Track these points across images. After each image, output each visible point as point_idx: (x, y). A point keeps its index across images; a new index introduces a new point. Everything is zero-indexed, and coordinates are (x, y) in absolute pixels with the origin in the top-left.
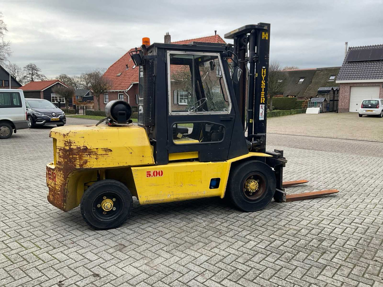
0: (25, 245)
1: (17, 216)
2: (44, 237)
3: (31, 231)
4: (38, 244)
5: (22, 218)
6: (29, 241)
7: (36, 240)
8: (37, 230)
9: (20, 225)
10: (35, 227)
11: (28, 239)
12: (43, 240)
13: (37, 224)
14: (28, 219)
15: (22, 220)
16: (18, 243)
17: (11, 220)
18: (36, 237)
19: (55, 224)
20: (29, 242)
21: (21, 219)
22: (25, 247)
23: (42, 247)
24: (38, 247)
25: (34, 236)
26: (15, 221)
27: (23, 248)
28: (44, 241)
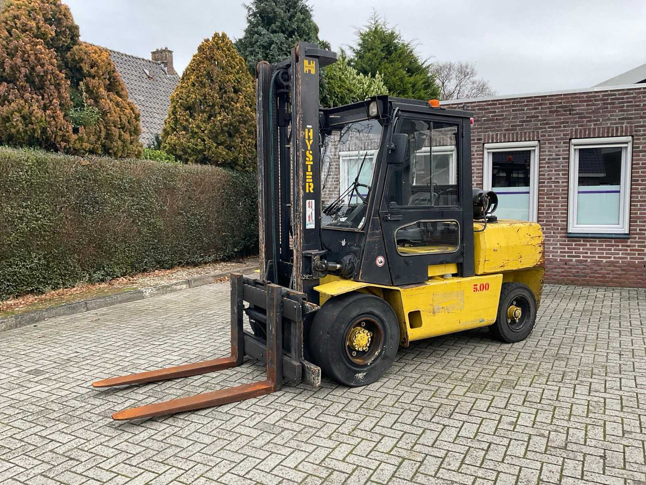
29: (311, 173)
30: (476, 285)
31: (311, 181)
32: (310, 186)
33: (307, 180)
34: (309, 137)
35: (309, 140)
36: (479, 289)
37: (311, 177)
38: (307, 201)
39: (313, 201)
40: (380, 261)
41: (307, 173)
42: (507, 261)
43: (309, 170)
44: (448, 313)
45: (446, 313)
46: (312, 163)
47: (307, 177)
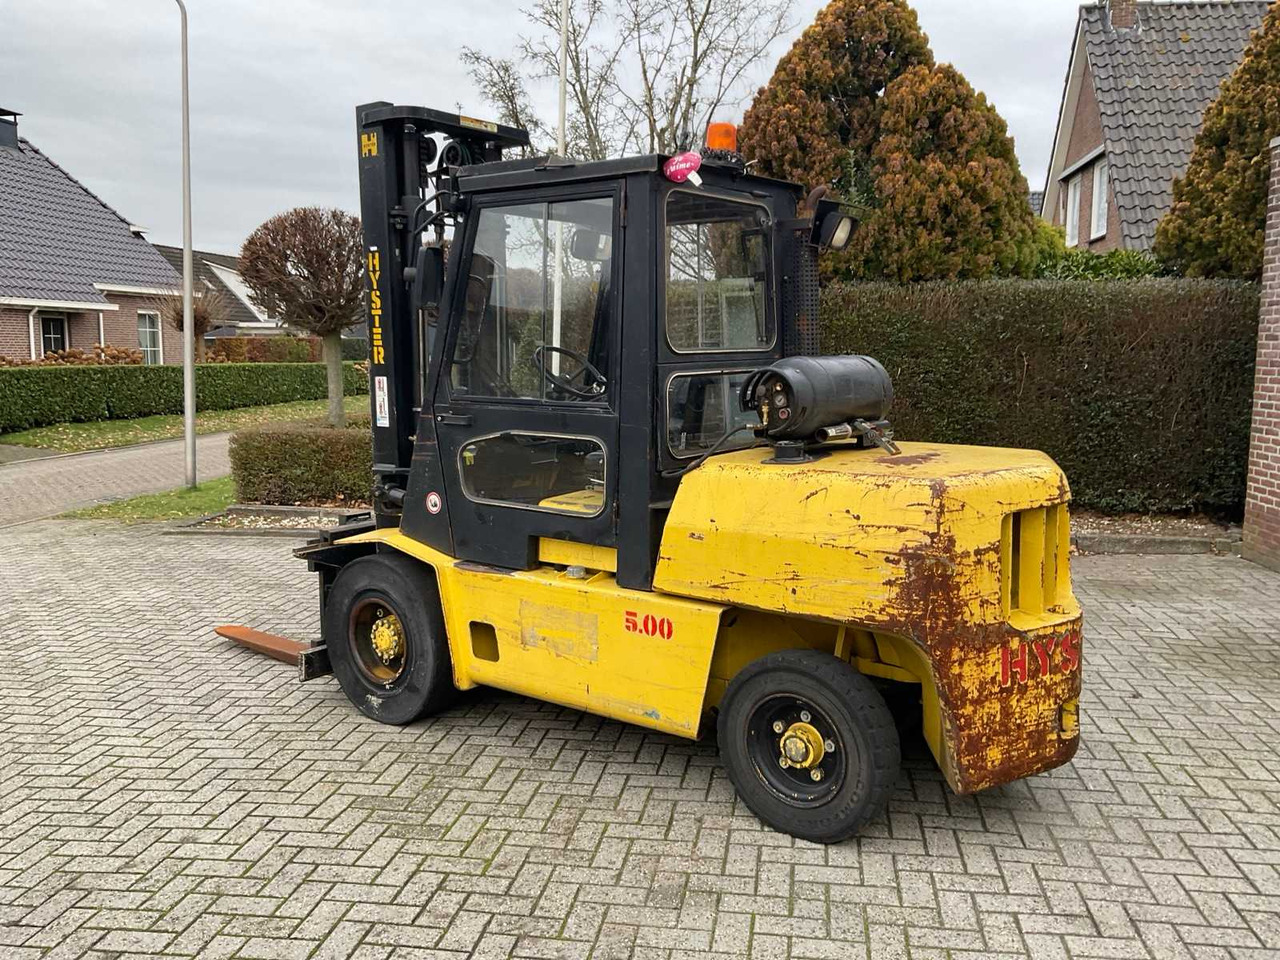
0: (1183, 778)
1: (1191, 899)
2: (1122, 776)
3: (1152, 812)
4: (1148, 767)
5: (1171, 877)
6: (1169, 784)
7: (1150, 778)
8: (1134, 809)
9: (1186, 850)
10: (1136, 820)
11: (1170, 790)
12: (1129, 769)
13: (1124, 831)
14: (1147, 862)
15: (1172, 868)
16: (1202, 789)
17: (1220, 882)
18: (1147, 786)
19: (1062, 805)
20: (1172, 781)
21: (1175, 875)
22: (1186, 771)
23: (1142, 757)
24: (1150, 760)
25: (1151, 791)
26: (1204, 874)
27: (1192, 774)
28: (1128, 767)
29: (380, 330)
30: (634, 614)
31: (380, 343)
32: (379, 353)
33: (375, 343)
34: (374, 266)
35: (374, 271)
36: (640, 626)
37: (379, 337)
38: (377, 378)
39: (385, 378)
40: (434, 501)
41: (375, 330)
42: (739, 578)
43: (377, 324)
44: (558, 656)
45: (553, 654)
46: (380, 312)
47: (375, 337)
